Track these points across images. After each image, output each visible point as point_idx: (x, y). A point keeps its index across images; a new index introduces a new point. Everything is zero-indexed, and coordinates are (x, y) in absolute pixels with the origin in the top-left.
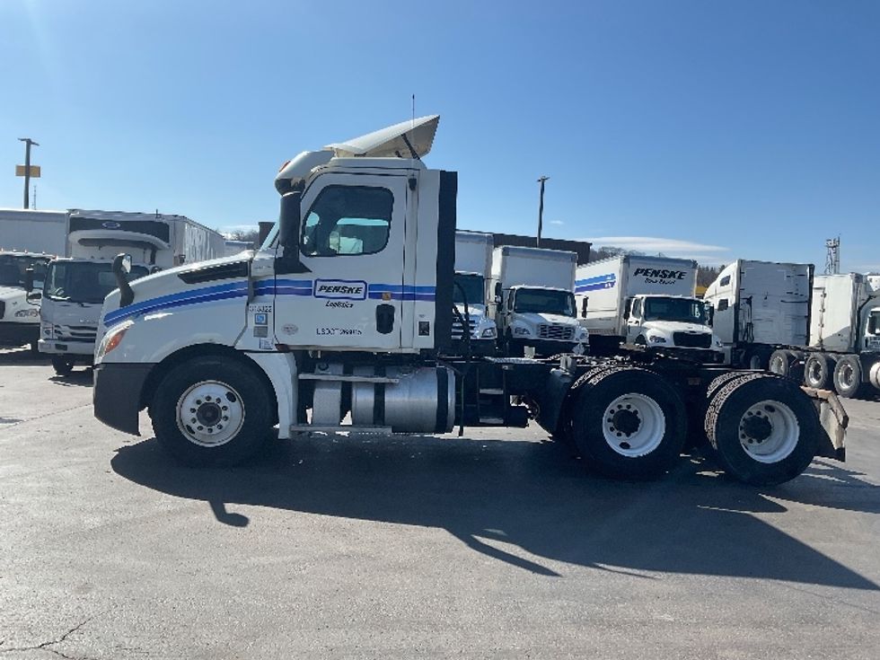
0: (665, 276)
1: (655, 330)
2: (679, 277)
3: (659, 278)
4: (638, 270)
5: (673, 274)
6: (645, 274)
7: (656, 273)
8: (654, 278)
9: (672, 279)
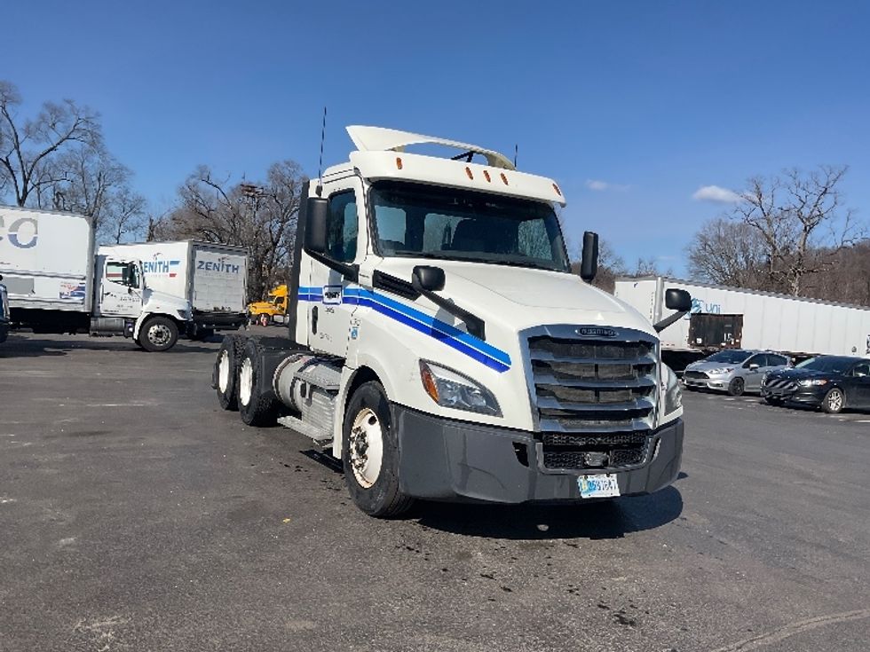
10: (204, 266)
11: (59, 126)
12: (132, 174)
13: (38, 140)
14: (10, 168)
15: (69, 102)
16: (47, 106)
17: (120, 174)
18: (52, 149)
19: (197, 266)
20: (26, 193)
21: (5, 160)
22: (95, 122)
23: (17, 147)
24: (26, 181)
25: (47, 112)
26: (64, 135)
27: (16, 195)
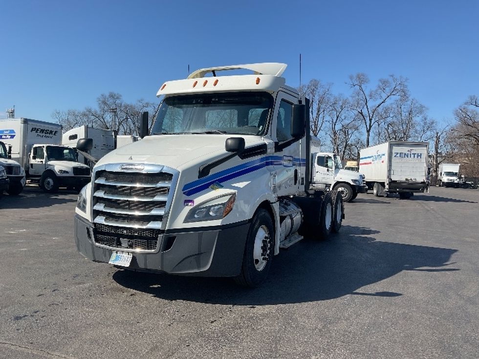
0: (48, 133)
1: (58, 166)
2: (54, 134)
3: (44, 134)
4: (33, 128)
5: (51, 132)
6: (36, 132)
7: (42, 131)
8: (41, 134)
9: (51, 135)
10: (399, 155)
11: (387, 89)
12: (427, 109)
13: (376, 99)
14: (363, 115)
15: (392, 76)
16: (380, 81)
17: (421, 110)
18: (383, 102)
19: (394, 155)
20: (370, 127)
21: (360, 111)
22: (406, 84)
23: (366, 104)
24: (370, 120)
25: (381, 84)
26: (389, 94)
27: (366, 129)
